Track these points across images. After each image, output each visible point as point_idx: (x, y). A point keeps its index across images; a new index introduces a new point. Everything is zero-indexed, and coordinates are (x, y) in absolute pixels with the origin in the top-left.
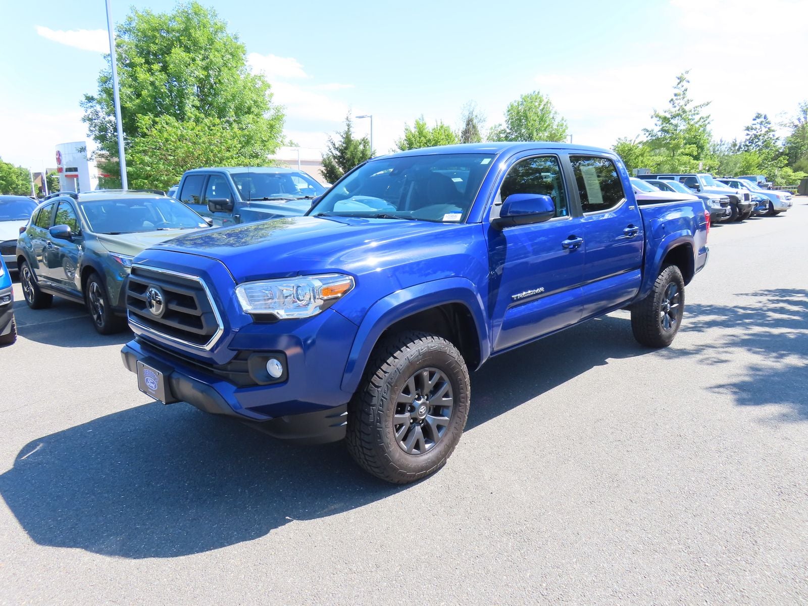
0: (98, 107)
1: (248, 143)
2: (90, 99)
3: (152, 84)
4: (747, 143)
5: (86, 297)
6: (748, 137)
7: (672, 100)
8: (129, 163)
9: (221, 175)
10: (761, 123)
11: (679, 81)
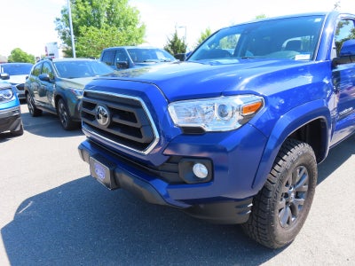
0: (62, 24)
1: (129, 39)
2: (58, 20)
3: (86, 11)
5: (58, 111)
8: (76, 49)
9: (122, 51)
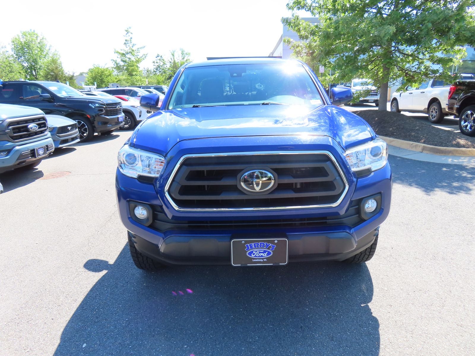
4: (155, 70)
6: (155, 67)
7: (125, 43)
10: (160, 60)
11: (126, 32)
